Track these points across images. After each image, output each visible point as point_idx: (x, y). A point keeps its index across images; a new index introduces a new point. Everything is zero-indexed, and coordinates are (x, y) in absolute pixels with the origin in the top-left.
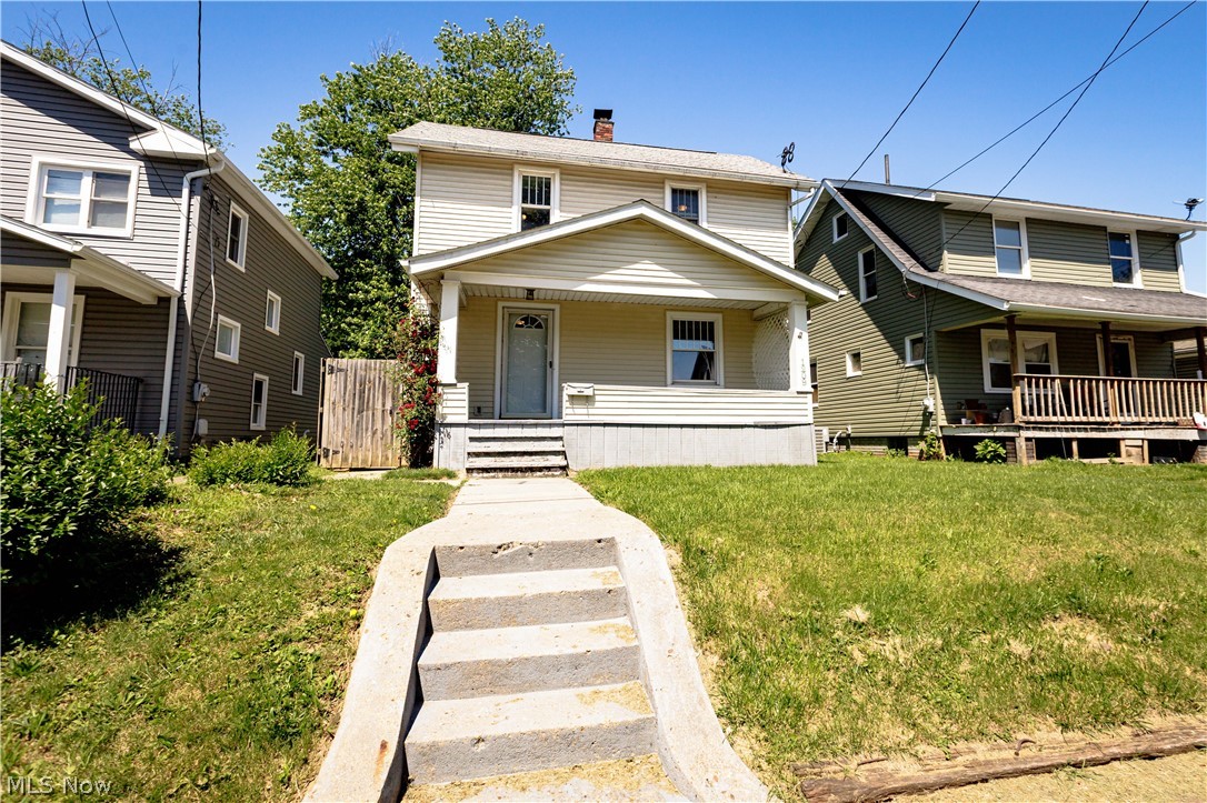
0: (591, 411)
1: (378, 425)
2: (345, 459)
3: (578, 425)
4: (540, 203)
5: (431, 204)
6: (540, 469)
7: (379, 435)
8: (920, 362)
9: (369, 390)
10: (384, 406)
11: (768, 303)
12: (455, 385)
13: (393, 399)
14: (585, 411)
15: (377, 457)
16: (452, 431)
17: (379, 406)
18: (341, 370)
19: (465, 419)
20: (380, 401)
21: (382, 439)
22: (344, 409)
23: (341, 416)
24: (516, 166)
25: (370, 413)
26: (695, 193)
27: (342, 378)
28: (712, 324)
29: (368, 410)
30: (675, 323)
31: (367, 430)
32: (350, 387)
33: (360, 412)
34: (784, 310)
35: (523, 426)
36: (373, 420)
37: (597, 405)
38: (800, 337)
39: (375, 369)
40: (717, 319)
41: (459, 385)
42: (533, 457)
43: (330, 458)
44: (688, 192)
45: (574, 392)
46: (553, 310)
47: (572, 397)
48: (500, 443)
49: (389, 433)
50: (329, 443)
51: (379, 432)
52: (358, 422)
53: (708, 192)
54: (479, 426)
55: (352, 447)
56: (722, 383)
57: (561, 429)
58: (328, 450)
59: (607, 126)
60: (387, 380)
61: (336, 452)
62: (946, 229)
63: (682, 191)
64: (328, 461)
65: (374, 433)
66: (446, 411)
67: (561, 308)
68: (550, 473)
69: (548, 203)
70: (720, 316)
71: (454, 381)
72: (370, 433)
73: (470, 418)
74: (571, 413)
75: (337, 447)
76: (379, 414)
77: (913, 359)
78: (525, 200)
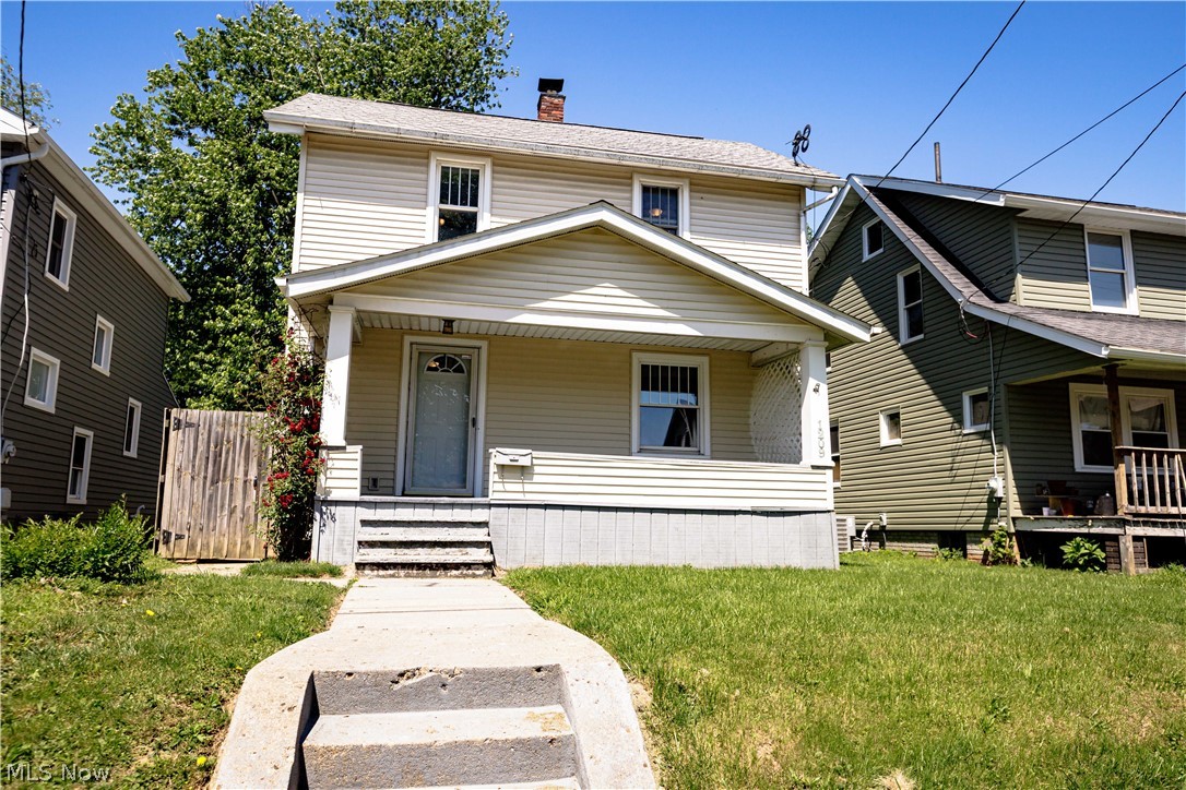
0: (528, 487)
1: (238, 502)
2: (192, 547)
3: (509, 506)
4: (464, 203)
5: (318, 203)
6: (457, 566)
7: (238, 514)
8: (984, 427)
9: (228, 453)
10: (246, 474)
11: (772, 342)
12: (344, 448)
13: (259, 465)
14: (518, 487)
15: (235, 545)
16: (338, 511)
17: (240, 475)
18: (189, 425)
19: (355, 495)
20: (242, 468)
21: (242, 520)
22: (193, 478)
23: (188, 488)
24: (433, 153)
25: (228, 483)
26: (674, 193)
27: (192, 437)
28: (694, 371)
29: (224, 480)
30: (645, 368)
31: (222, 507)
32: (201, 448)
33: (214, 482)
34: (794, 352)
35: (434, 506)
36: (231, 495)
37: (536, 478)
38: (816, 390)
39: (236, 424)
40: (702, 363)
41: (349, 448)
42: (448, 550)
43: (172, 545)
44: (664, 190)
45: (505, 461)
46: (479, 348)
47: (502, 468)
48: (402, 529)
49: (252, 513)
50: (171, 524)
51: (239, 510)
52: (211, 496)
53: (691, 191)
54: (375, 505)
55: (201, 530)
56: (708, 452)
57: (487, 510)
58: (169, 534)
59: (556, 101)
60: (252, 440)
61: (179, 537)
62: (1020, 246)
63: (656, 190)
64: (168, 549)
65: (232, 512)
66: (330, 483)
67: (490, 345)
68: (470, 572)
69: (474, 203)
70: (706, 360)
71: (343, 443)
72: (226, 512)
73: (362, 494)
74: (499, 489)
75: (181, 529)
76: (239, 486)
77: (974, 423)
78: (443, 199)
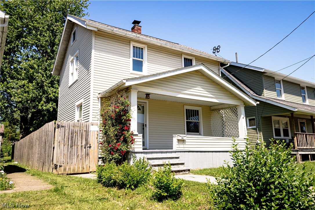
0: (185, 146)
1: (80, 153)
2: (65, 169)
3: (180, 152)
4: (139, 58)
5: (98, 53)
6: (182, 171)
7: (80, 157)
8: (255, 127)
9: (75, 136)
10: (82, 144)
11: (224, 104)
12: (137, 135)
13: (86, 140)
14: (182, 146)
15: (79, 168)
16: (137, 155)
17: (79, 143)
18: (62, 127)
20: (80, 141)
21: (81, 159)
22: (64, 145)
23: (62, 149)
24: (131, 42)
25: (76, 147)
26: (191, 60)
27: (63, 130)
28: (198, 111)
29: (74, 146)
30: (187, 110)
31: (74, 155)
32: (67, 135)
33: (72, 147)
34: (234, 109)
35: (162, 152)
36: (77, 151)
37: (187, 143)
38: (243, 118)
39: (78, 126)
40: (199, 109)
41: (139, 135)
42: (174, 166)
43: (58, 169)
44: (189, 59)
46: (146, 103)
47: (179, 140)
48: (158, 160)
49: (84, 156)
50: (57, 162)
51: (80, 155)
52: (70, 151)
53: (195, 60)
54: (147, 153)
55: (68, 163)
56: (203, 134)
58: (57, 165)
59: (139, 27)
60: (83, 131)
61: (60, 166)
63: (187, 59)
64: (57, 171)
65: (78, 156)
66: (135, 146)
67: (149, 102)
69: (142, 58)
70: (201, 108)
71: (137, 133)
72: (76, 157)
73: (143, 149)
74: (176, 146)
75: (61, 163)
76: (80, 147)
77: (250, 126)
78: (134, 57)
